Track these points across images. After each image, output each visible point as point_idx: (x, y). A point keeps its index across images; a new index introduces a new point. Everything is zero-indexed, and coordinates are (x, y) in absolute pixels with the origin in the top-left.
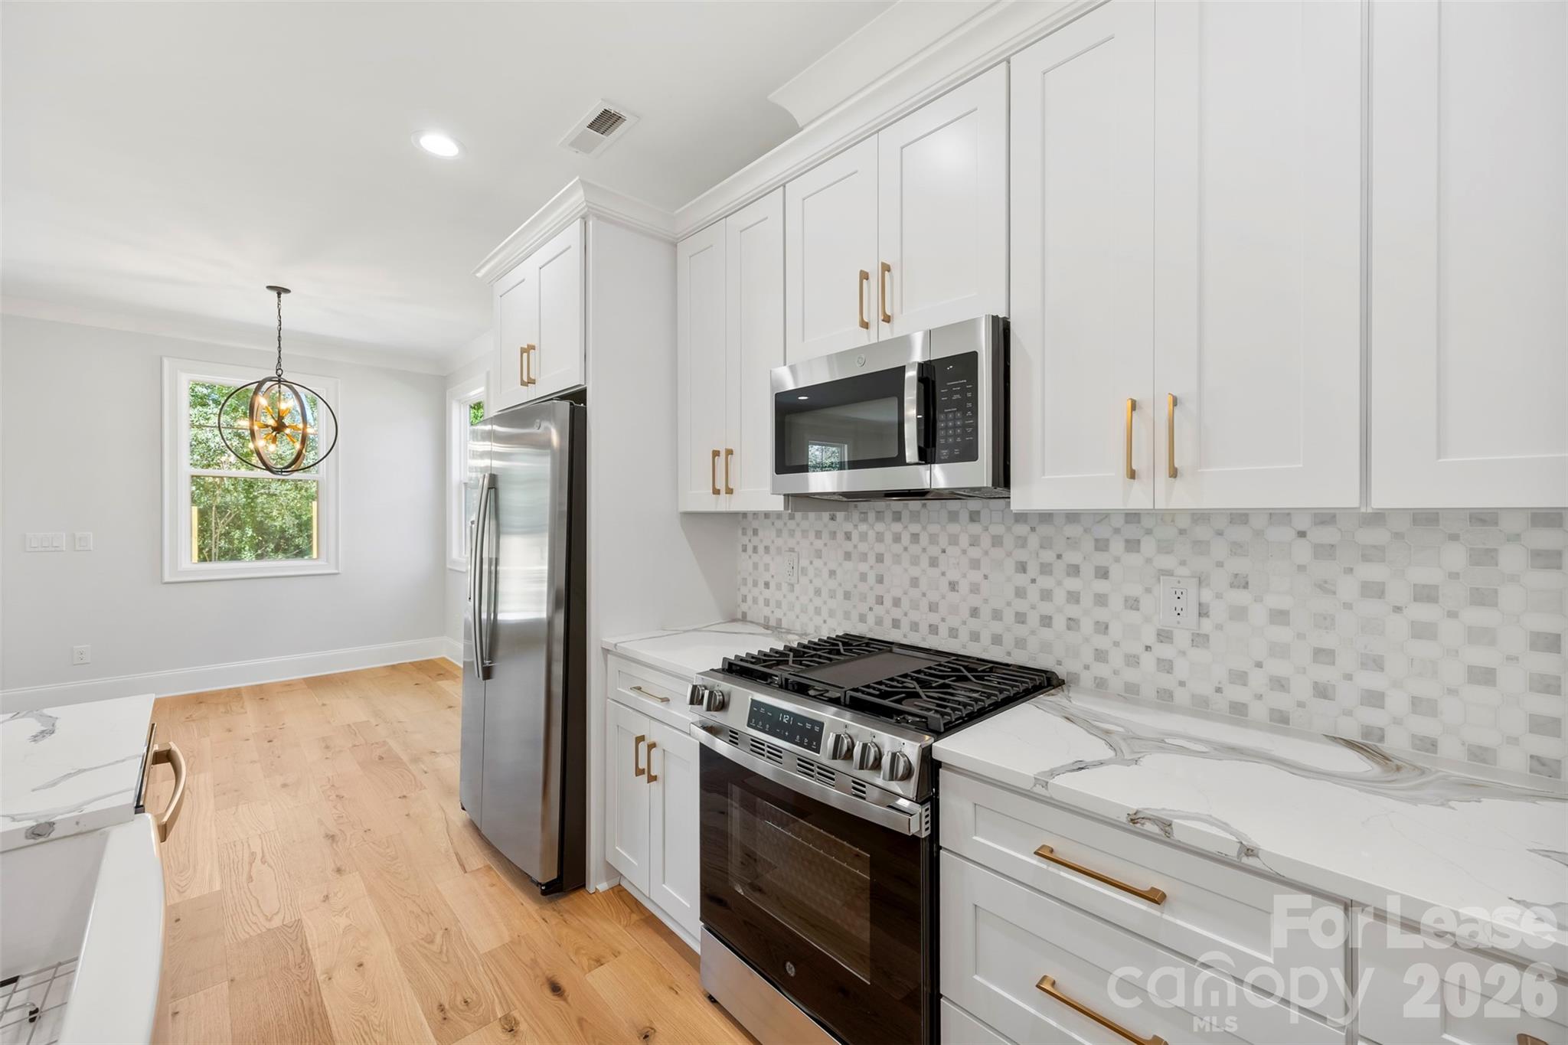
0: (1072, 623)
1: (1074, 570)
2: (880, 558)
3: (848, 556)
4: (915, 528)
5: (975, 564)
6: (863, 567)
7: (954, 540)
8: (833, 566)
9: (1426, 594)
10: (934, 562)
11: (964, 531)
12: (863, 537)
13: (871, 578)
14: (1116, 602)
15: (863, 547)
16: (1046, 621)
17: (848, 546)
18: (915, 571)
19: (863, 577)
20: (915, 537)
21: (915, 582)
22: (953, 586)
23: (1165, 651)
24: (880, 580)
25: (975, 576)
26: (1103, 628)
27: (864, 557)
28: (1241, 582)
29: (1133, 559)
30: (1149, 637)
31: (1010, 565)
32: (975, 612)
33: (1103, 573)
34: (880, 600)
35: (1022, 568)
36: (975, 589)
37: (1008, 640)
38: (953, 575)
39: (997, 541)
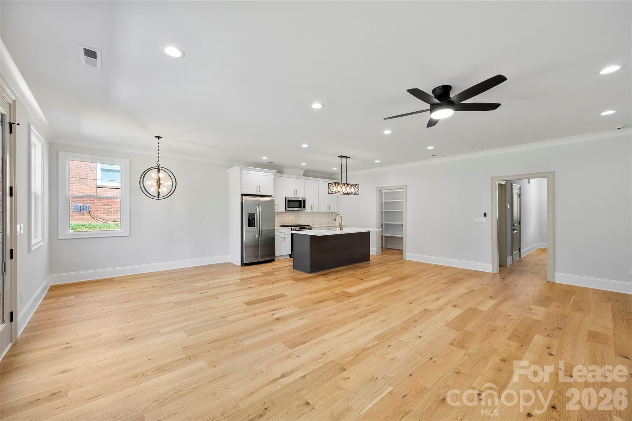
0: (299, 221)
1: (299, 216)
2: (283, 217)
3: (279, 217)
4: (287, 213)
5: (292, 216)
6: (281, 218)
7: (290, 214)
8: (277, 218)
9: (314, 216)
10: (289, 217)
11: (291, 213)
12: (281, 215)
13: (282, 219)
14: (302, 219)
15: (281, 216)
16: (298, 221)
17: (279, 216)
18: (287, 218)
19: (281, 219)
20: (287, 214)
21: (287, 219)
22: (290, 219)
23: (304, 222)
24: (283, 219)
25: (292, 217)
26: (301, 221)
27: (281, 217)
28: (308, 216)
29: (303, 215)
30: (303, 221)
31: (295, 216)
32: (292, 221)
33: (301, 216)
34: (283, 221)
35: (296, 217)
36: (292, 219)
37: (293, 223)
38: (290, 218)
39: (294, 214)
